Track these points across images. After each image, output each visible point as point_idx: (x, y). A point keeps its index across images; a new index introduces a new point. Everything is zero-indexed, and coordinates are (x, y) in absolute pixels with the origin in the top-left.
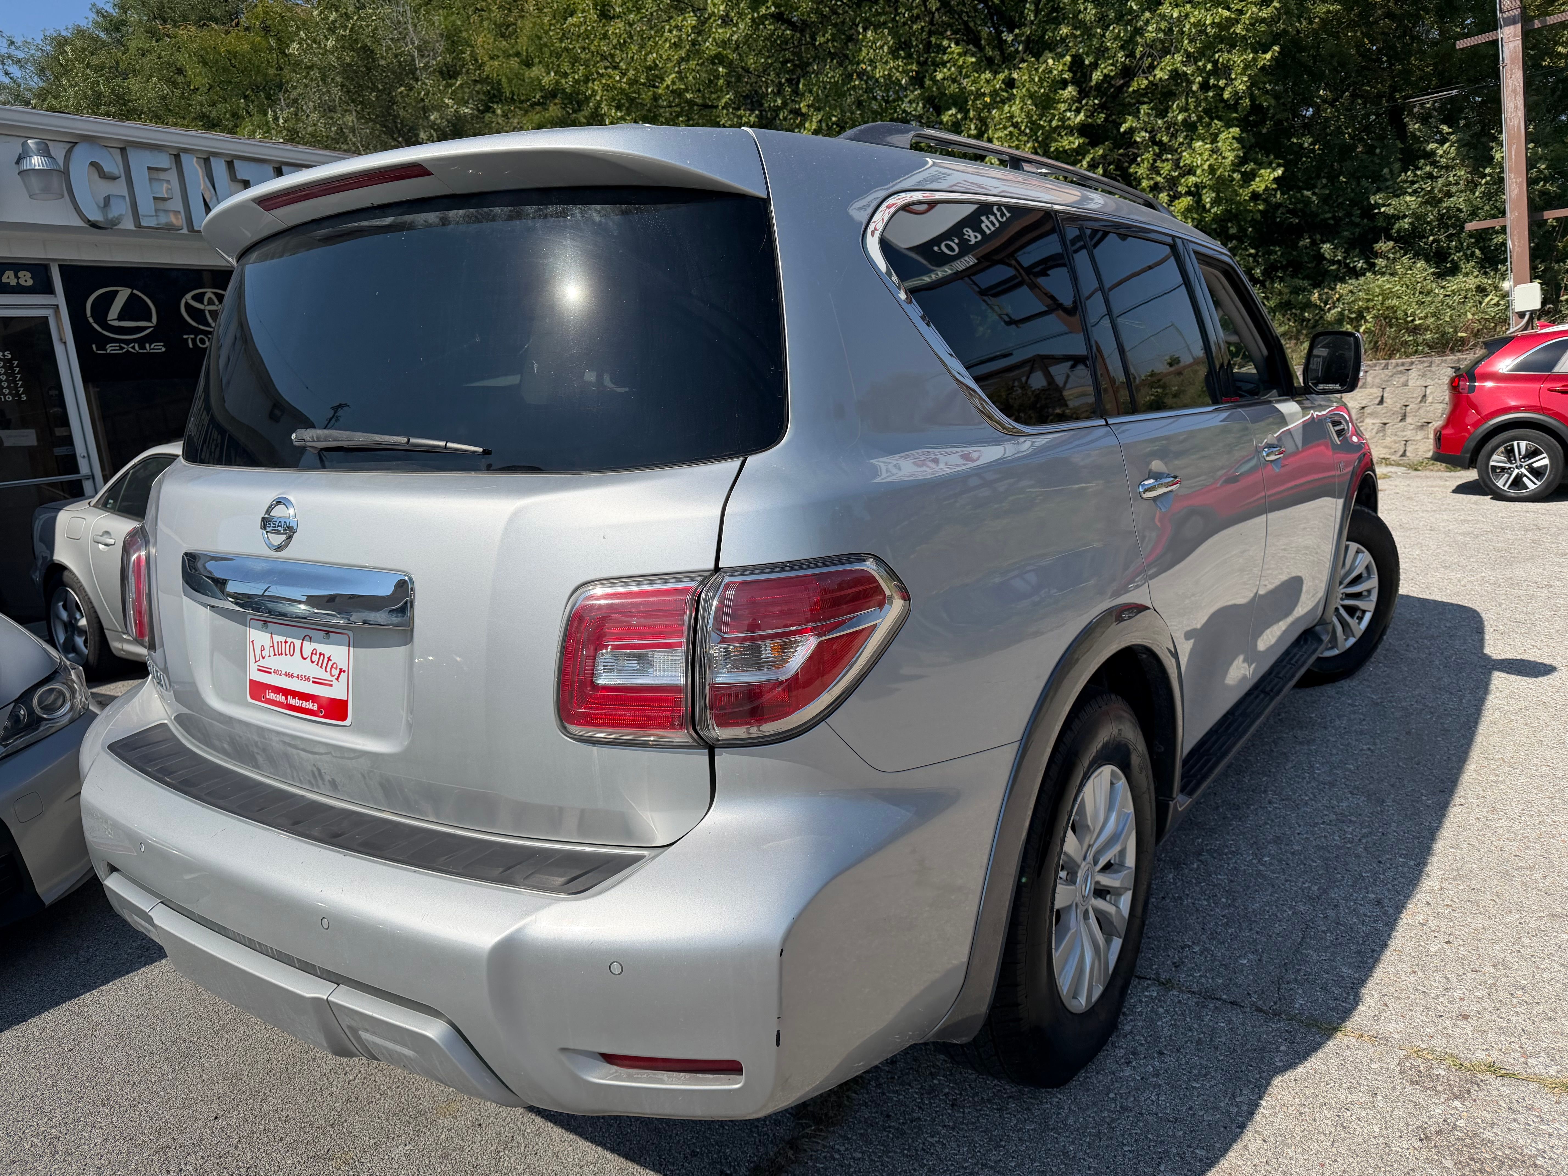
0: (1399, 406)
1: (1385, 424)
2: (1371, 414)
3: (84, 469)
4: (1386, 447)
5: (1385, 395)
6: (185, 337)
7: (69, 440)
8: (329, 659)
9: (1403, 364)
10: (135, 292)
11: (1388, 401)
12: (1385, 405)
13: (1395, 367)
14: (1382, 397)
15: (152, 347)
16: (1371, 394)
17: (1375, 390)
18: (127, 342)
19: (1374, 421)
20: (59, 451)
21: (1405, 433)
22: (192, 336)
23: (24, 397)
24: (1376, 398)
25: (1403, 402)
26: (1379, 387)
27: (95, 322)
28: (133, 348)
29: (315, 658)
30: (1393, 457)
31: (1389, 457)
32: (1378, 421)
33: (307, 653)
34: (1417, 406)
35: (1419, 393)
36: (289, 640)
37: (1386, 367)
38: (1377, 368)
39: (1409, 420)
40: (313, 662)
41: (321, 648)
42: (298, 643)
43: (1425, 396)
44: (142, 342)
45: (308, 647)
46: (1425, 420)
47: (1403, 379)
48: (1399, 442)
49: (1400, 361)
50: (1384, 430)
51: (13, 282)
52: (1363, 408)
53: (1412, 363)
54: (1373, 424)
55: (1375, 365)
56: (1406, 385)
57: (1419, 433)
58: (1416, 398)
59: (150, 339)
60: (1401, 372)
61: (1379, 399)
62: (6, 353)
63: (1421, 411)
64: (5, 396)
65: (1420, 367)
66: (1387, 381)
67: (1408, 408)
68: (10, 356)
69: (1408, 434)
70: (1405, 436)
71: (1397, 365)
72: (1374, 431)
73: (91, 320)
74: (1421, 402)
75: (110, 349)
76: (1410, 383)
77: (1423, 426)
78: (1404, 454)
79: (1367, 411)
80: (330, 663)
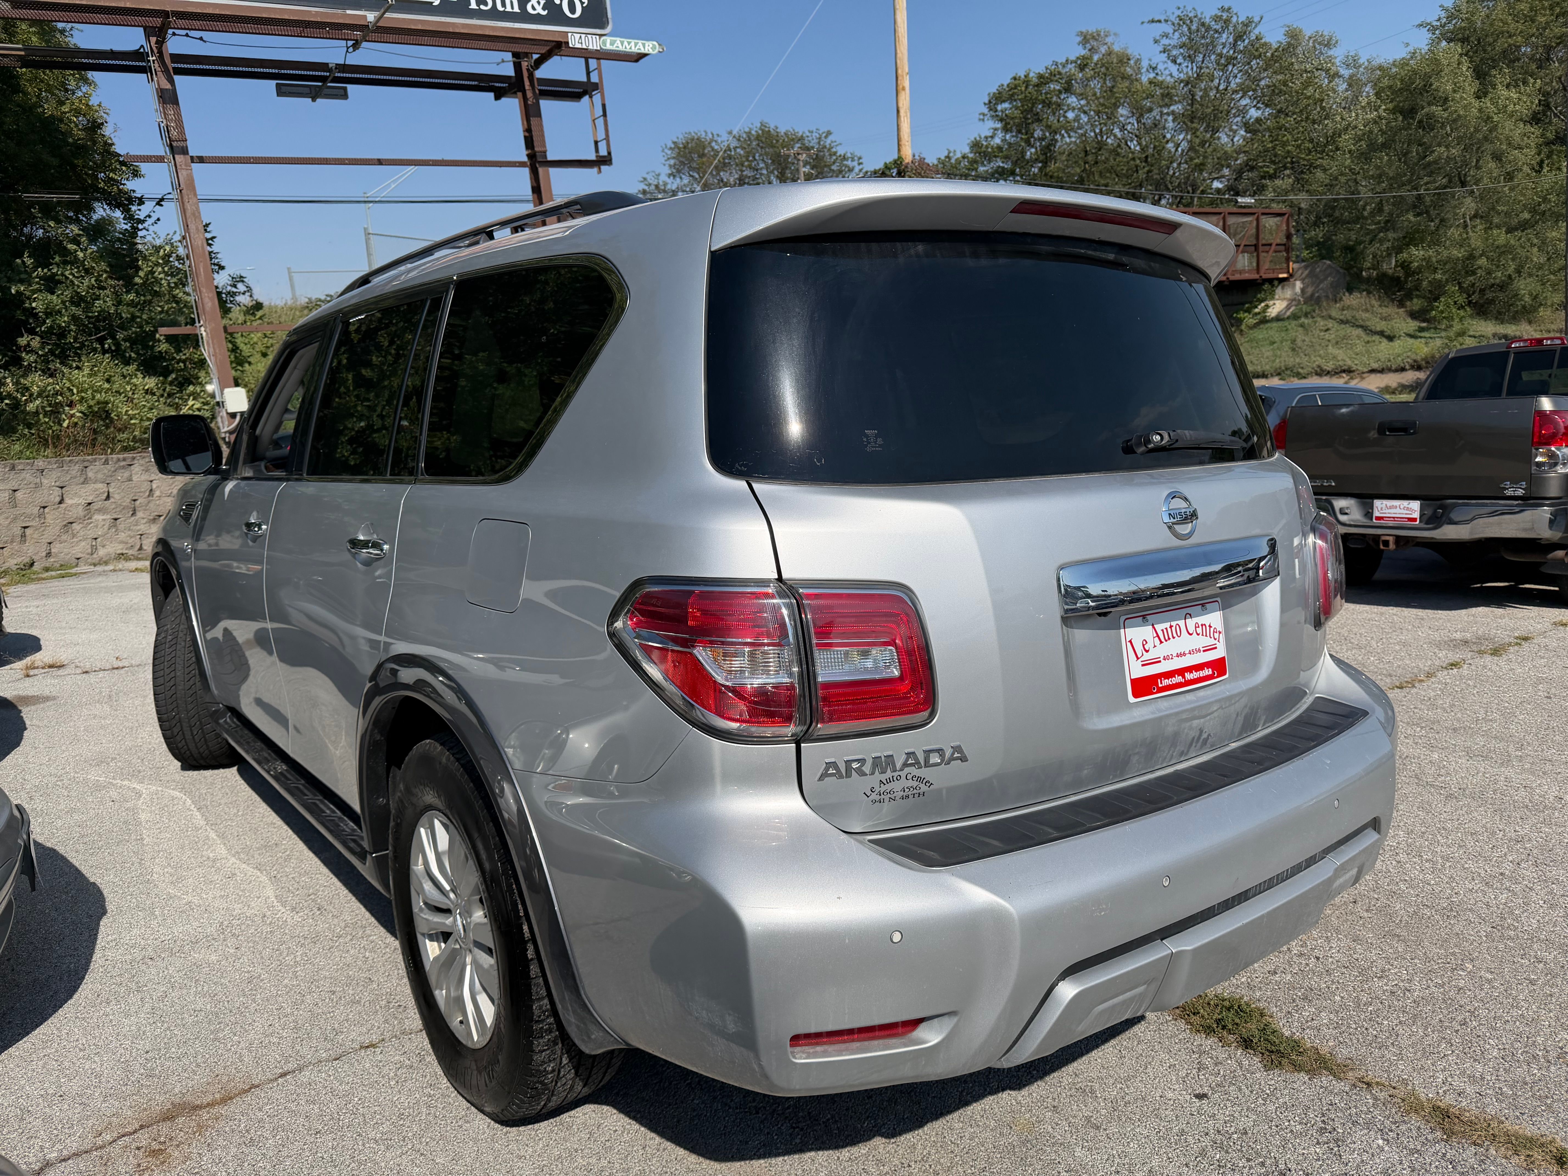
0: (128, 500)
1: (116, 519)
2: (100, 511)
4: (122, 542)
5: (111, 490)
8: (1210, 627)
9: (124, 460)
11: (116, 497)
12: (112, 500)
13: (116, 463)
14: (108, 492)
16: (96, 490)
17: (100, 486)
19: (104, 517)
21: (138, 528)
24: (104, 492)
25: (131, 497)
26: (103, 482)
29: (1199, 630)
30: (130, 552)
31: (124, 552)
32: (109, 517)
33: (1191, 629)
34: (146, 501)
35: (146, 486)
36: (1174, 623)
37: (106, 462)
38: (97, 463)
39: (140, 514)
40: (1198, 634)
41: (1201, 620)
42: (1181, 623)
43: (151, 490)
45: (1191, 623)
46: (156, 514)
47: (127, 474)
48: (134, 536)
49: (121, 456)
50: (115, 526)
52: (90, 504)
53: (134, 458)
54: (104, 520)
55: (95, 460)
56: (130, 480)
57: (152, 526)
58: (144, 492)
60: (123, 467)
61: (106, 494)
63: (151, 505)
65: (142, 462)
66: (111, 476)
67: (138, 503)
69: (142, 528)
70: (139, 530)
71: (119, 460)
72: (106, 527)
74: (149, 496)
76: (135, 478)
77: (154, 519)
78: (141, 549)
79: (94, 507)
80: (1212, 630)
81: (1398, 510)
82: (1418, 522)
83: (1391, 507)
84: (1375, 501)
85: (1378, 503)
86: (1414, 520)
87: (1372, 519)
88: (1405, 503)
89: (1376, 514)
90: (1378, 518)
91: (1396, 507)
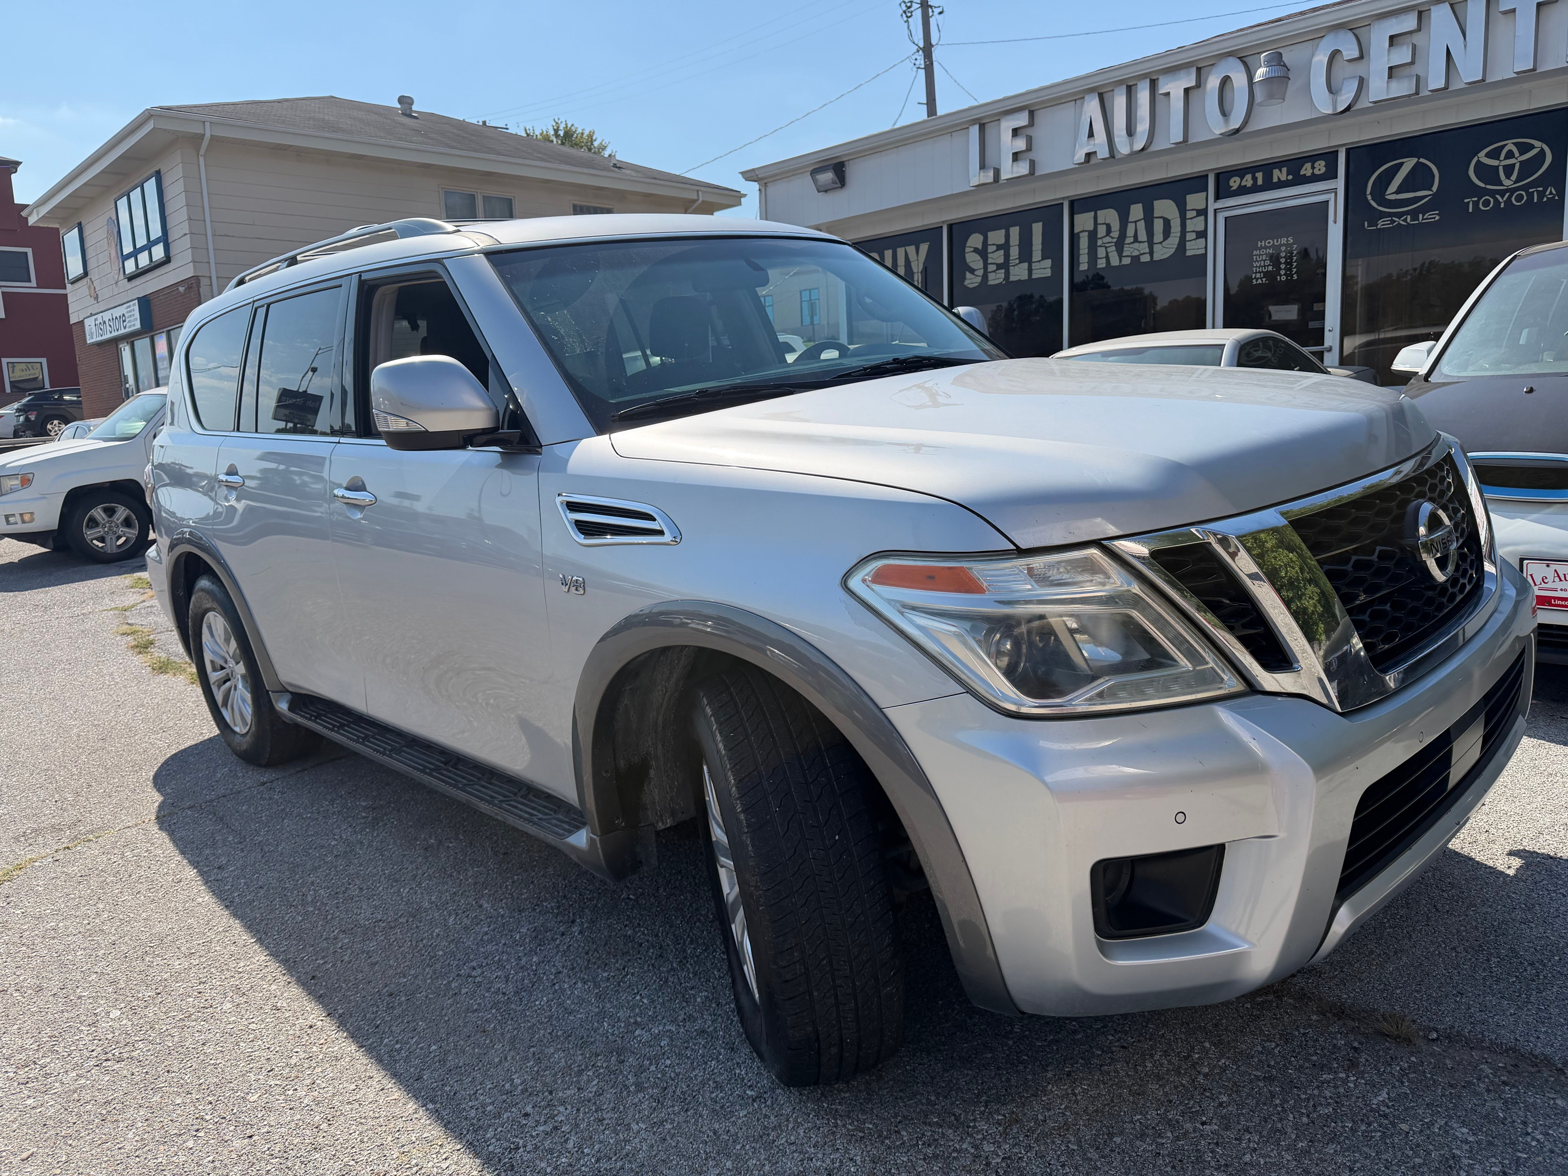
3: (1327, 343)
6: (1466, 201)
7: (1321, 315)
10: (1422, 160)
15: (1425, 217)
18: (1399, 215)
20: (1313, 325)
22: (1476, 199)
23: (1295, 277)
27: (1373, 199)
28: (1405, 220)
44: (1414, 214)
51: (1309, 173)
59: (1424, 209)
62: (1289, 239)
64: (1281, 276)
68: (1292, 241)
73: (1369, 197)
75: (1381, 224)
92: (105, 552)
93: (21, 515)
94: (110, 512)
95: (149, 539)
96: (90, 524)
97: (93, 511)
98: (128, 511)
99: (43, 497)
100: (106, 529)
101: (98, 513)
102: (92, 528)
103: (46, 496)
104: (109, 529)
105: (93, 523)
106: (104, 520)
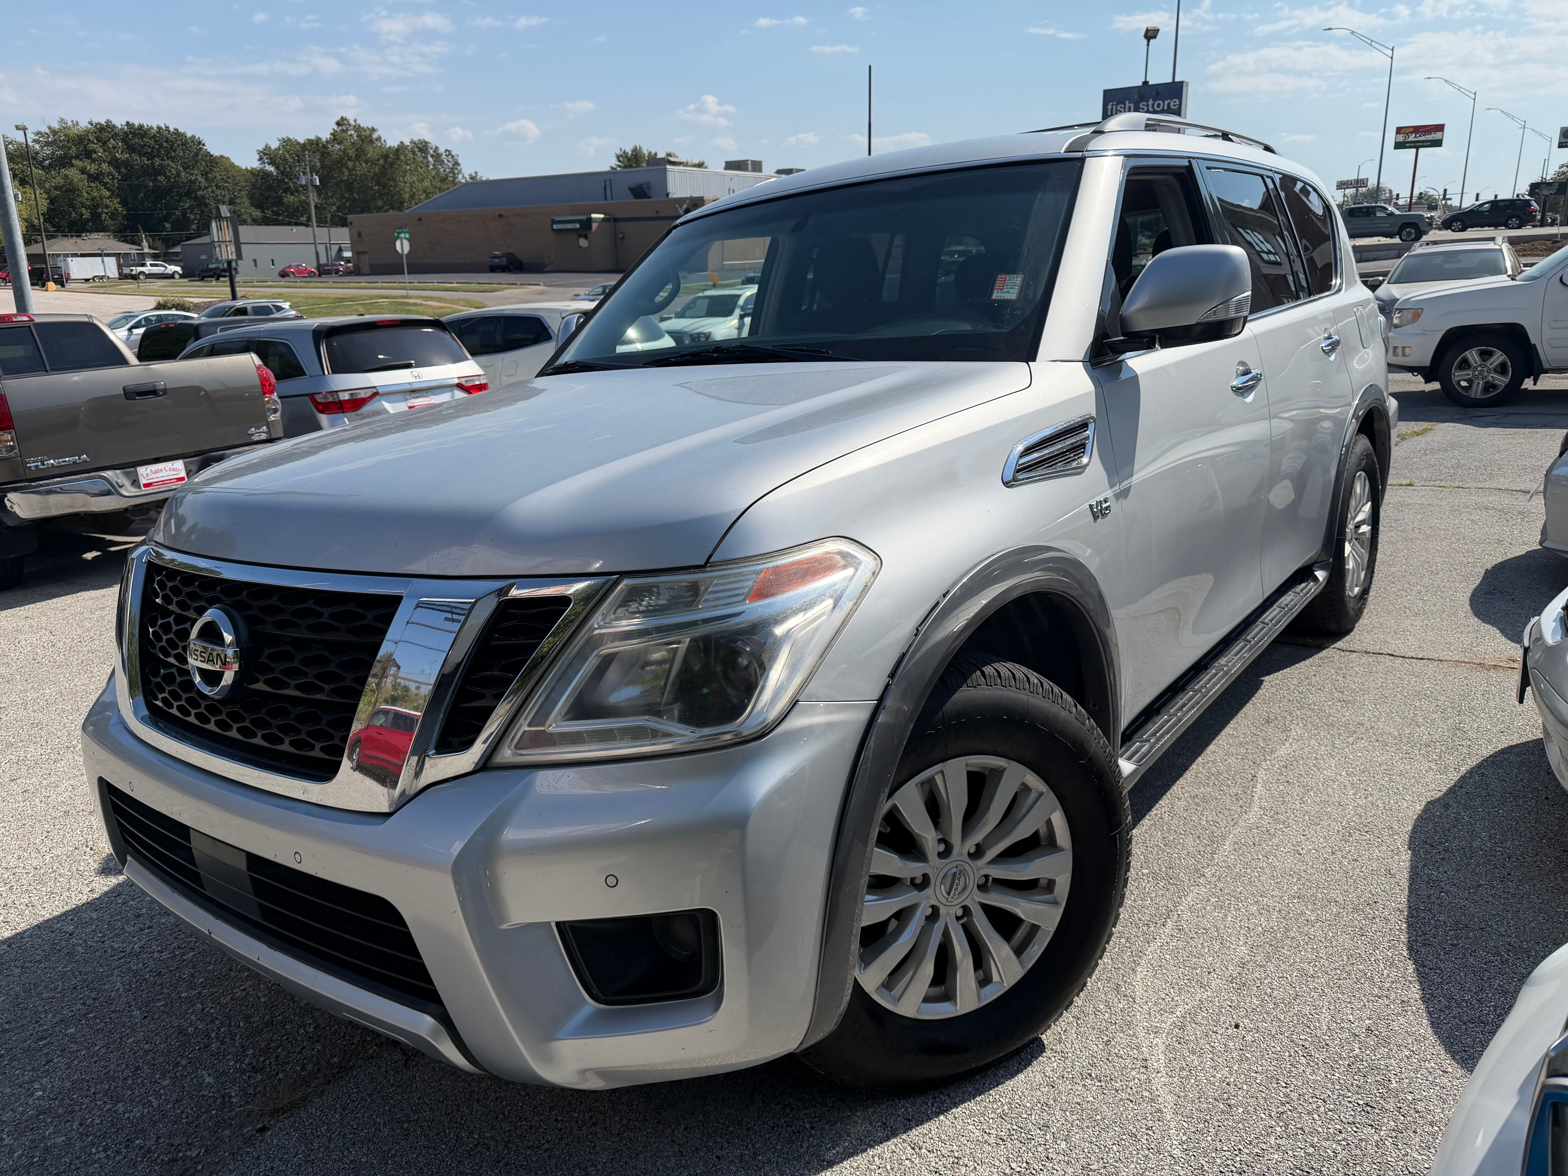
81: (164, 473)
82: (186, 480)
83: (157, 472)
84: (138, 469)
85: (142, 470)
86: (182, 479)
87: (139, 487)
88: (168, 465)
89: (143, 481)
90: (146, 485)
91: (161, 470)
92: (1468, 396)
93: (1404, 348)
94: (1485, 355)
95: (1522, 388)
96: (1463, 365)
97: (1467, 352)
98: (1504, 356)
99: (1424, 333)
100: (1476, 373)
101: (1473, 355)
102: (1464, 369)
103: (1427, 332)
104: (1480, 374)
105: (1465, 364)
106: (1476, 363)
